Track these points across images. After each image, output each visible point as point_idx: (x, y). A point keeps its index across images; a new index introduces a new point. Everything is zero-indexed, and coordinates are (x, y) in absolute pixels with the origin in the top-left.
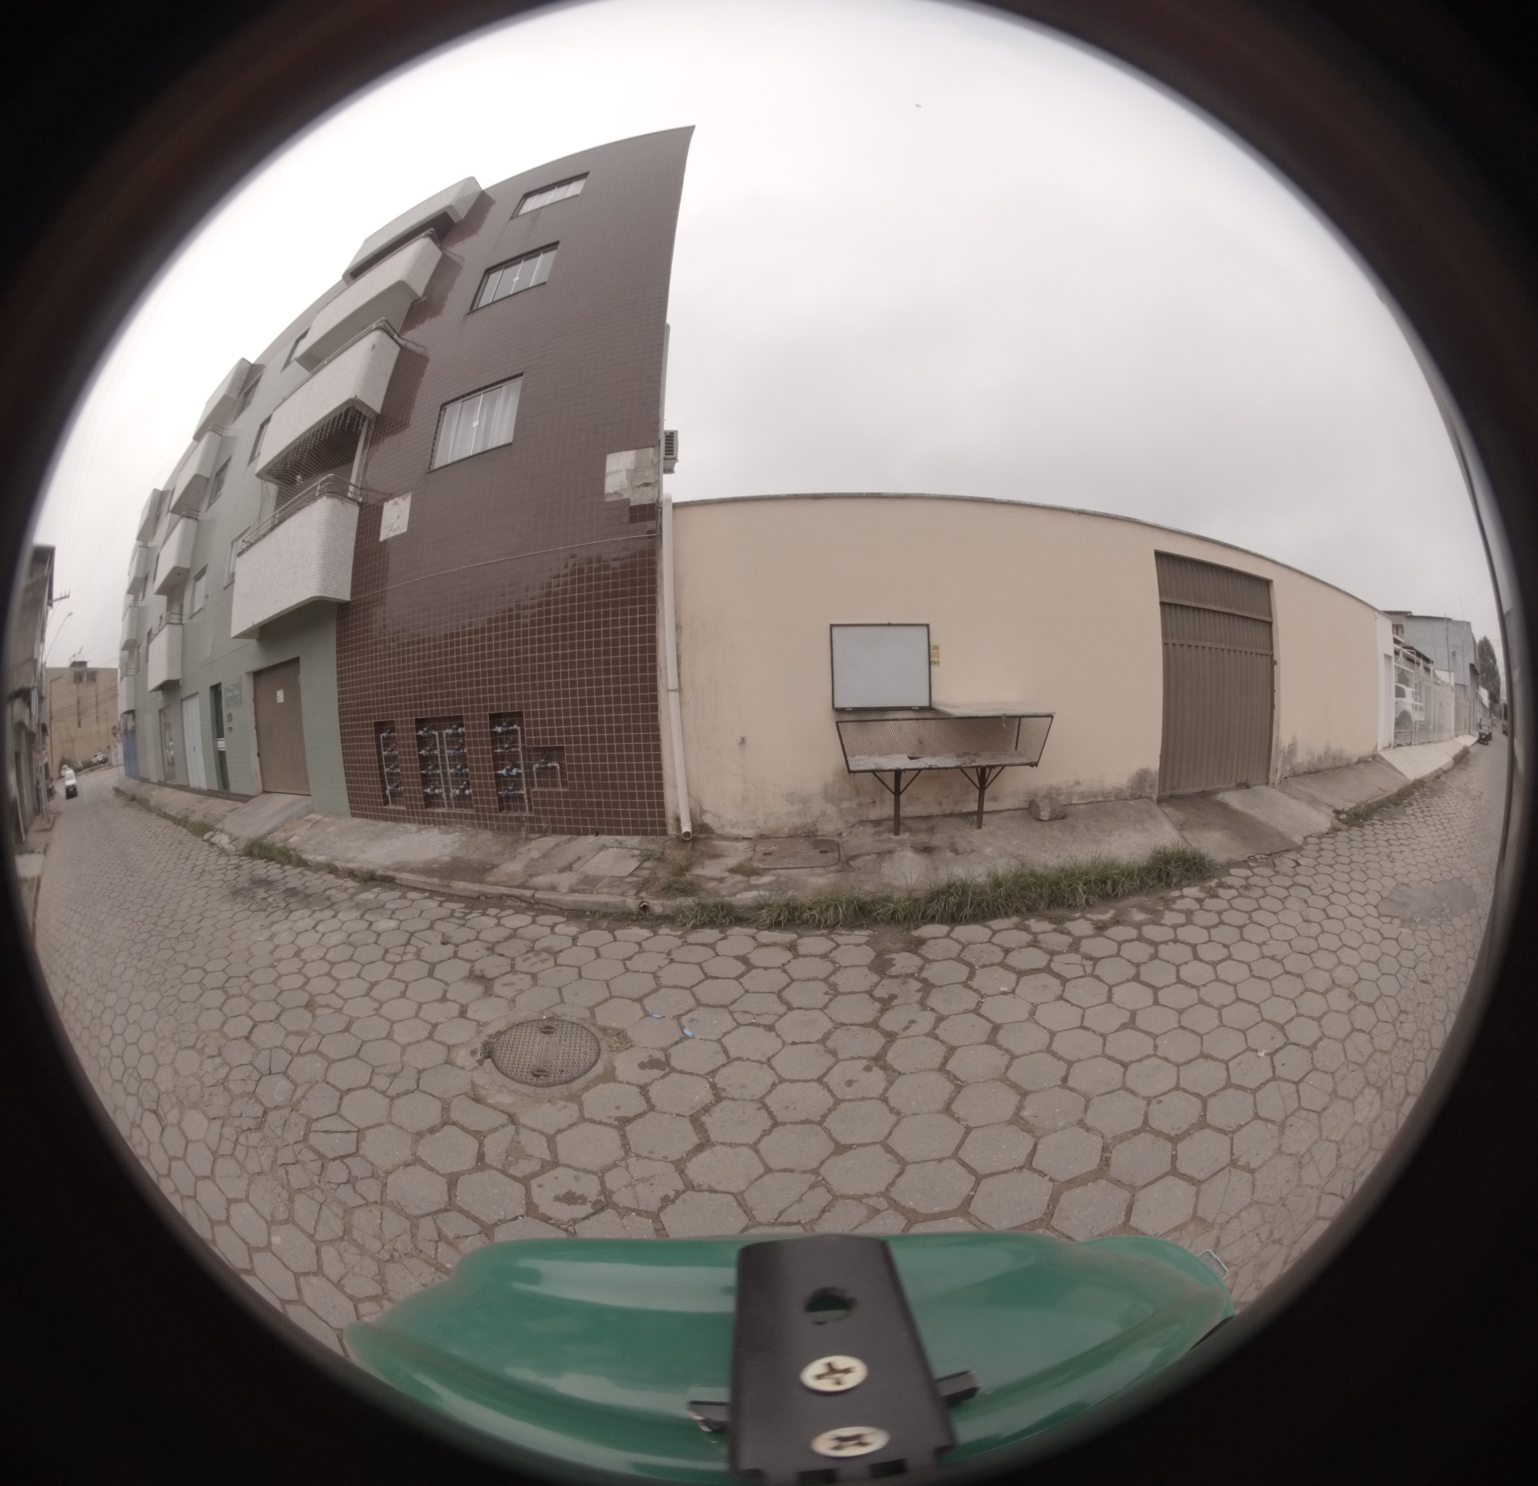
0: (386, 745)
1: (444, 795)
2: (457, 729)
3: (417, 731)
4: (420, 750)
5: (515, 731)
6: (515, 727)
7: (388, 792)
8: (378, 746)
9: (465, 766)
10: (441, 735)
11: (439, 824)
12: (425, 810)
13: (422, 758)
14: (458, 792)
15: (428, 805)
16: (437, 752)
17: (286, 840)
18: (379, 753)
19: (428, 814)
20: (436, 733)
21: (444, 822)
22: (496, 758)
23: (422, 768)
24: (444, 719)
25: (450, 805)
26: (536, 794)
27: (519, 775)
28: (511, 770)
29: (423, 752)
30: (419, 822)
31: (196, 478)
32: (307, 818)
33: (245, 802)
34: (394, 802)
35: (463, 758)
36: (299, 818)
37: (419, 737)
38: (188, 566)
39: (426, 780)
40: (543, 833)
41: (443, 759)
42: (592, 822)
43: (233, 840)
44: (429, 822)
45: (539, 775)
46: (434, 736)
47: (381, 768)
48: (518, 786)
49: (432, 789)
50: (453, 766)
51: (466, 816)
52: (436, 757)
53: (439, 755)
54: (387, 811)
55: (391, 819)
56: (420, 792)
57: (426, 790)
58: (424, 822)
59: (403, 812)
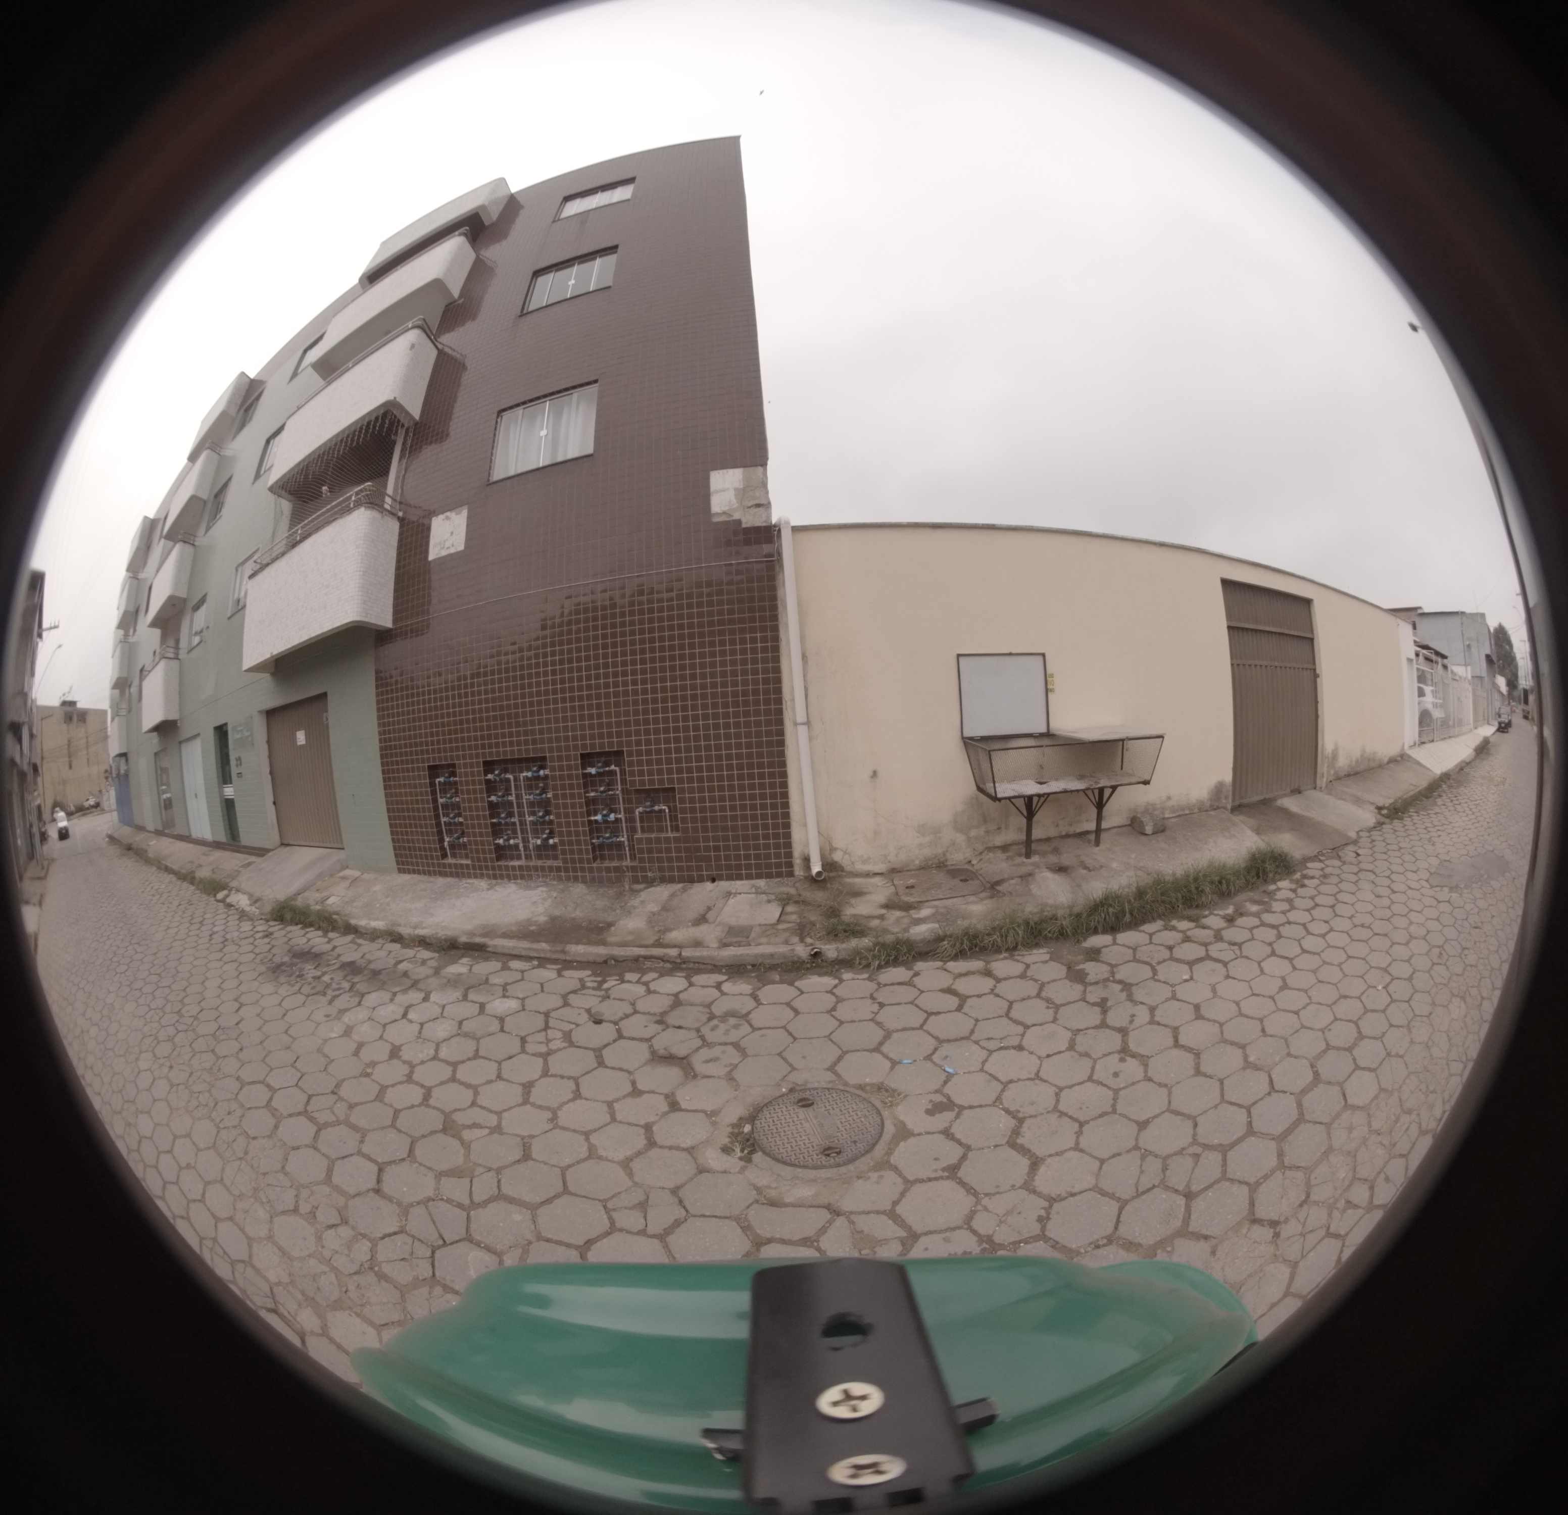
0: (444, 792)
1: (521, 845)
2: (538, 771)
3: (486, 775)
4: (489, 797)
5: (613, 773)
6: (613, 767)
7: (446, 844)
8: (434, 793)
9: (547, 813)
10: (516, 779)
11: (515, 878)
12: (496, 864)
13: (492, 805)
14: (539, 842)
15: (499, 858)
16: (512, 798)
17: (323, 901)
18: (435, 801)
19: (500, 867)
20: (511, 777)
21: (523, 875)
22: (590, 802)
23: (492, 816)
24: (520, 761)
25: (528, 857)
26: (640, 841)
27: (617, 820)
28: (607, 815)
29: (493, 798)
30: (489, 877)
31: (193, 499)
32: (341, 874)
33: (262, 855)
34: (454, 856)
35: (545, 805)
36: (332, 876)
37: (488, 782)
38: (185, 596)
39: (497, 830)
40: (650, 883)
41: (520, 805)
42: (709, 868)
43: (255, 901)
44: (502, 877)
45: (642, 821)
46: (508, 780)
47: (437, 817)
48: (616, 832)
49: (505, 840)
50: (533, 813)
51: (551, 869)
52: (510, 804)
53: (515, 801)
54: (444, 866)
55: (451, 875)
56: (489, 843)
57: (498, 841)
58: (495, 877)
59: (468, 866)
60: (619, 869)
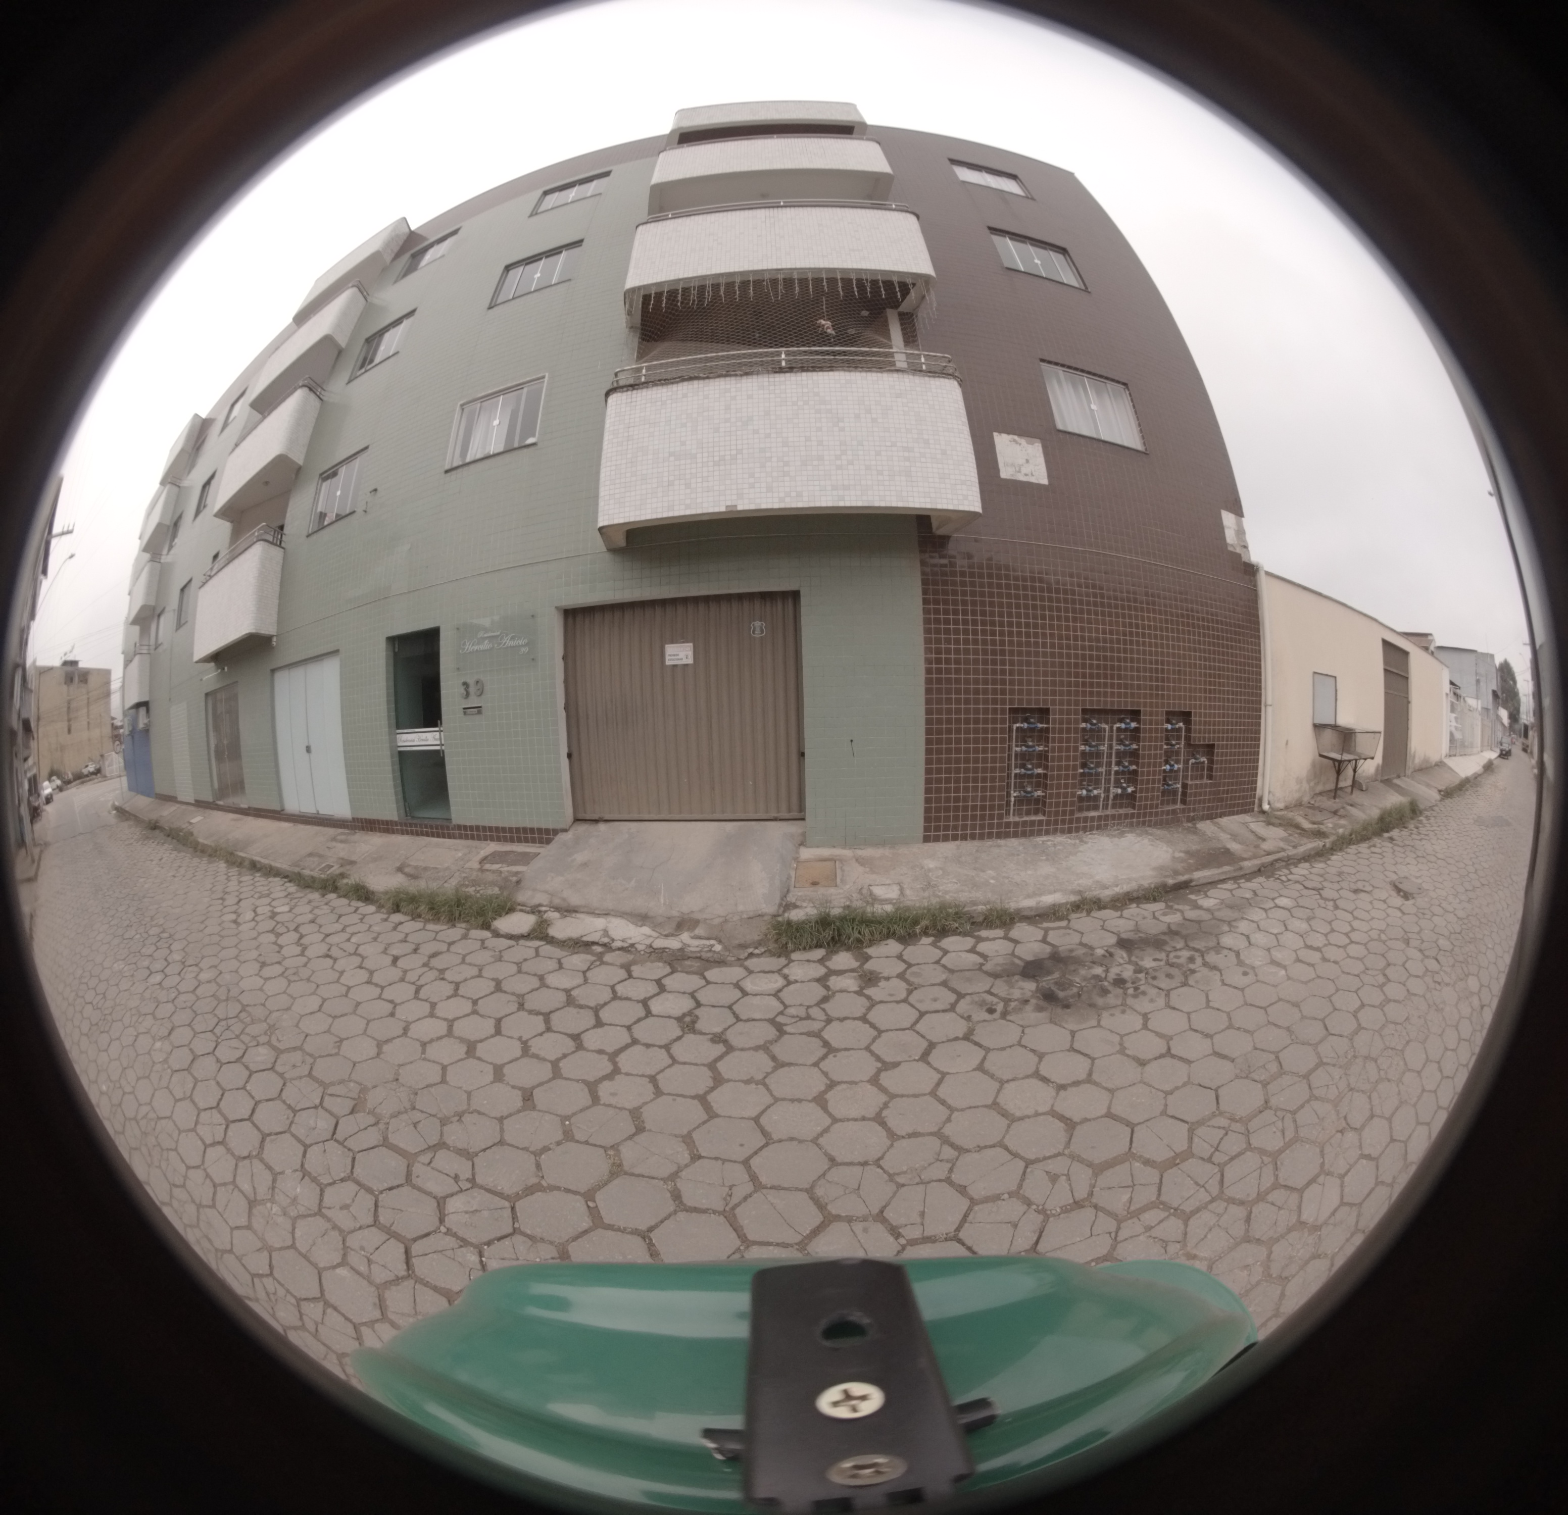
0: (1022, 739)
1: (1100, 795)
2: (1131, 723)
3: (1082, 723)
5: (1180, 730)
6: (1181, 725)
9: (1134, 763)
10: (1111, 730)
11: (1092, 829)
12: (1077, 817)
13: (1082, 755)
15: (1081, 810)
19: (1078, 820)
20: (1106, 727)
21: (1100, 825)
24: (1117, 712)
26: (1190, 787)
27: (1178, 770)
28: (1173, 765)
29: (1083, 748)
30: (1063, 832)
34: (1019, 812)
35: (1133, 754)
37: (1082, 730)
39: (1080, 781)
40: (1193, 821)
41: (1110, 755)
44: (1077, 830)
45: (1192, 770)
46: (1104, 729)
47: (1009, 768)
48: (1176, 780)
49: (1088, 791)
50: (1120, 764)
51: (1126, 816)
52: (1100, 755)
53: (1106, 751)
54: (1008, 825)
55: (1016, 835)
56: (1073, 795)
57: (1079, 793)
58: (1070, 831)
59: (1040, 823)
60: (1174, 812)
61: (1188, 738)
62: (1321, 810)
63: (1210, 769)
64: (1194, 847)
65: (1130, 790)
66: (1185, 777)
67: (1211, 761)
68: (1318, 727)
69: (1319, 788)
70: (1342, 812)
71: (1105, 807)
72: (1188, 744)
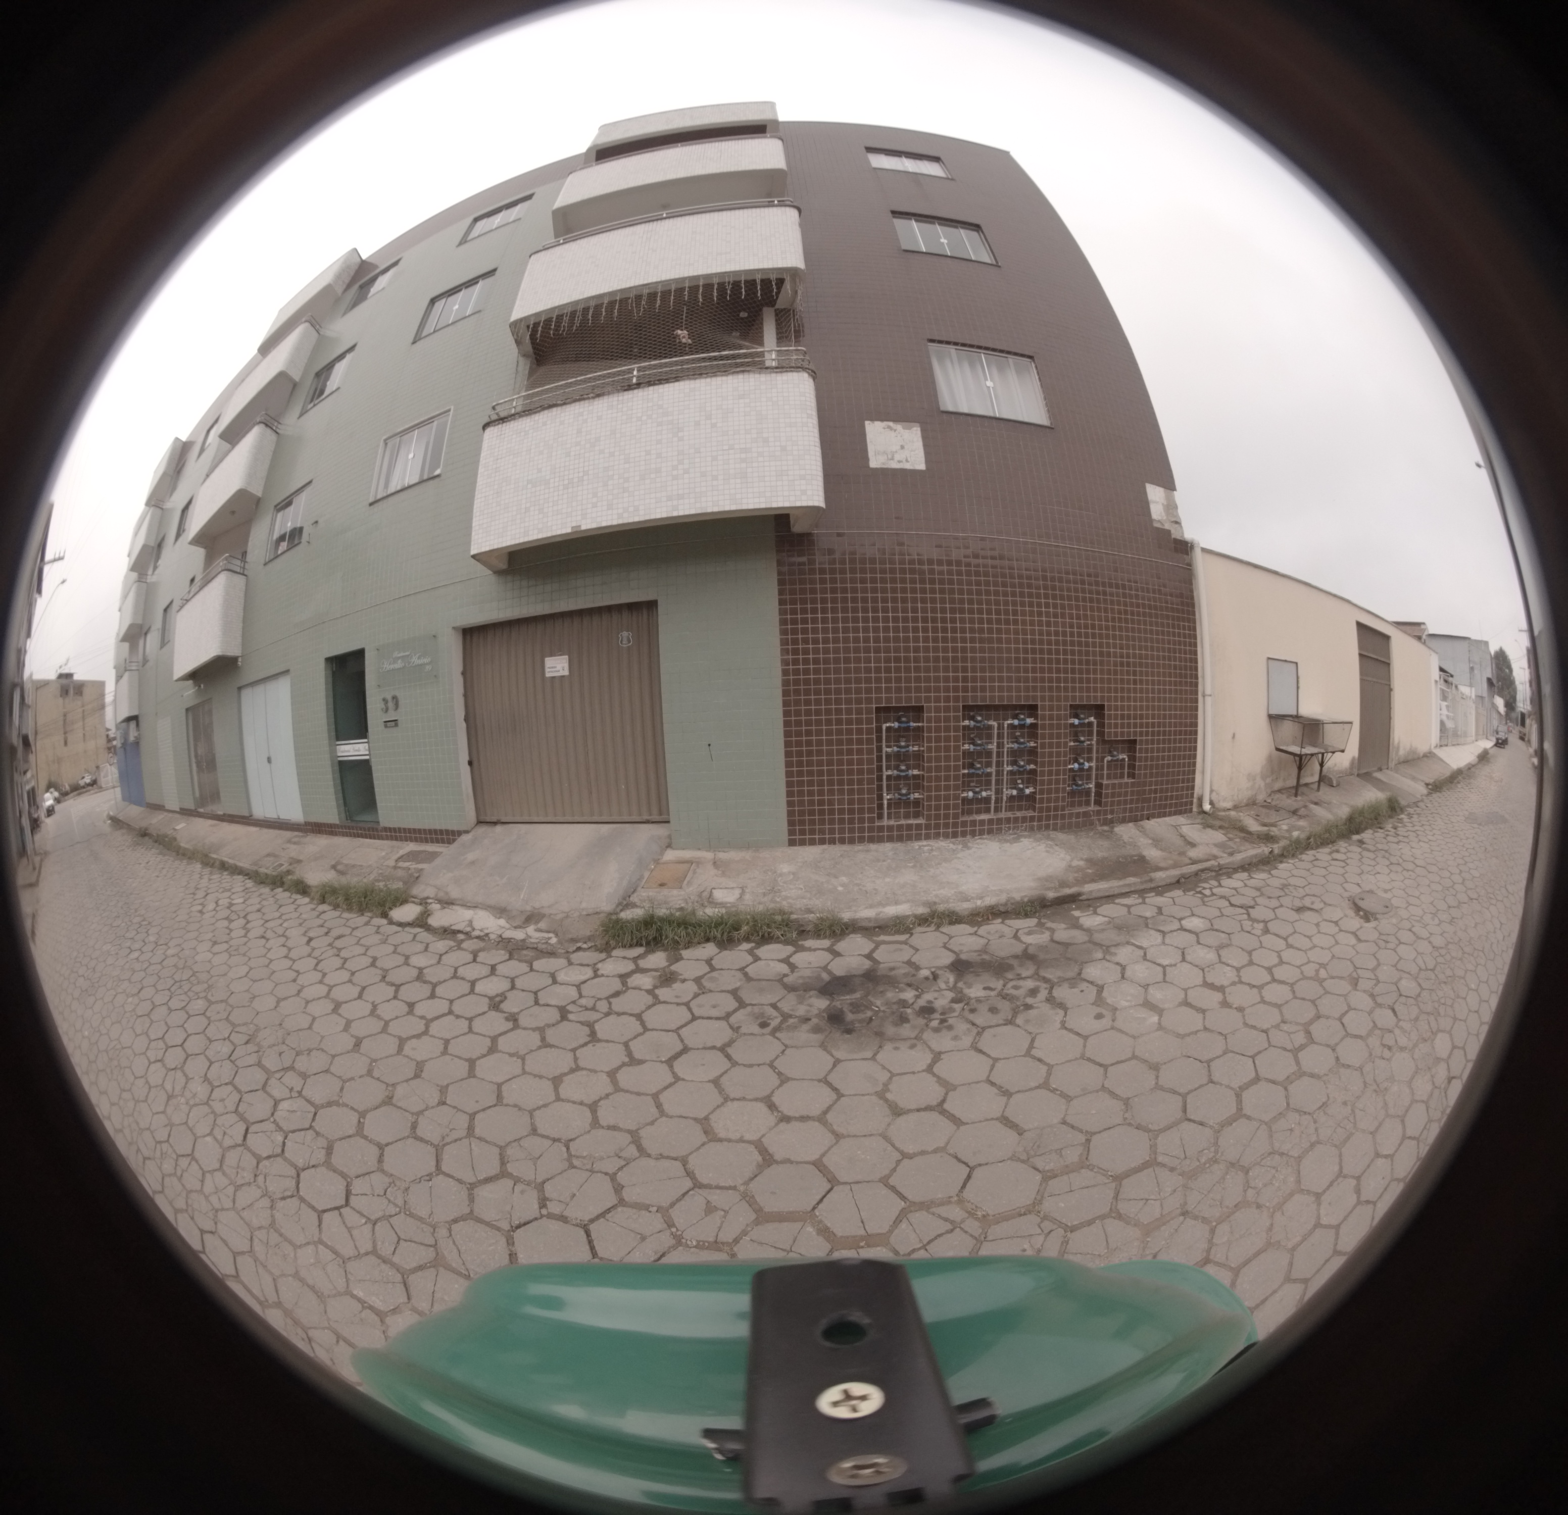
0: (894, 740)
1: (993, 797)
2: (1026, 719)
3: (963, 721)
4: (962, 745)
7: (885, 802)
8: (876, 740)
9: (1031, 762)
10: (1000, 727)
11: (981, 833)
12: (960, 820)
13: (965, 754)
15: (964, 814)
18: (878, 750)
19: (964, 824)
20: (995, 724)
21: (992, 829)
23: (963, 767)
24: (1007, 707)
26: (1107, 787)
27: (1090, 769)
28: (1083, 764)
29: (969, 747)
30: (946, 836)
34: (898, 816)
35: (1029, 754)
39: (965, 782)
41: (1000, 754)
44: (964, 834)
46: (992, 727)
47: (879, 770)
49: (975, 793)
50: (1014, 763)
51: (1024, 819)
52: (989, 754)
53: (995, 750)
54: (881, 829)
55: (890, 839)
56: (956, 797)
57: (965, 795)
58: (955, 835)
59: (919, 827)
60: (1086, 814)
61: (1101, 734)
62: (1277, 809)
63: (1132, 767)
64: (1100, 854)
65: (1027, 791)
66: (1099, 776)
67: (1132, 758)
68: (1275, 719)
69: (1278, 785)
70: (1302, 812)
71: (997, 810)
72: (1102, 740)
